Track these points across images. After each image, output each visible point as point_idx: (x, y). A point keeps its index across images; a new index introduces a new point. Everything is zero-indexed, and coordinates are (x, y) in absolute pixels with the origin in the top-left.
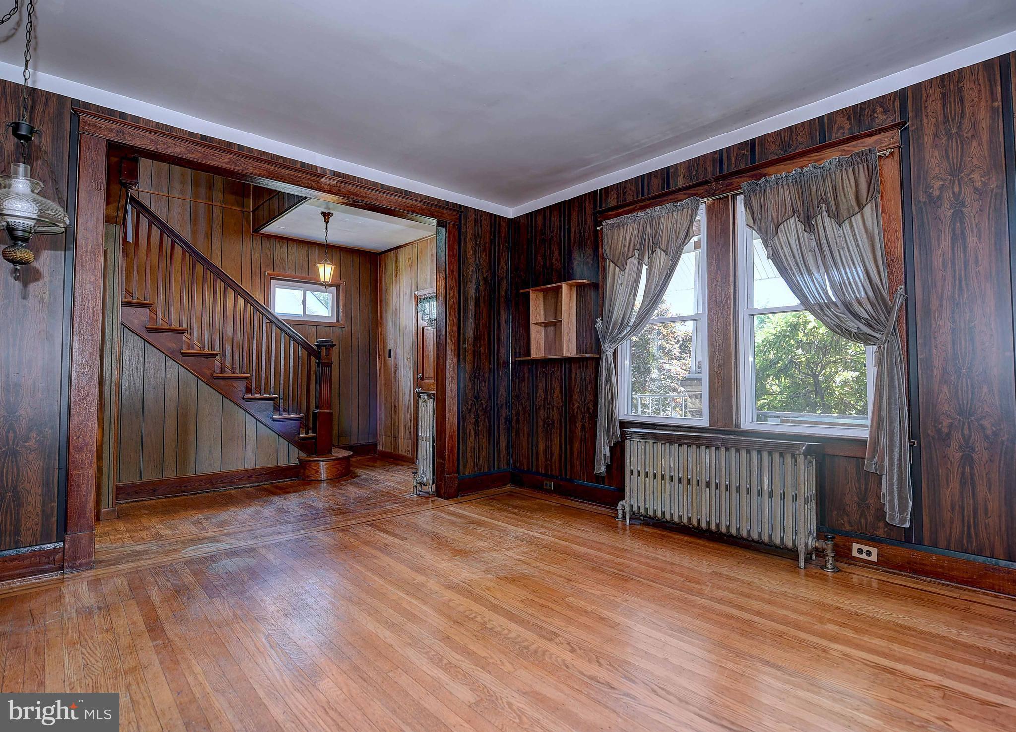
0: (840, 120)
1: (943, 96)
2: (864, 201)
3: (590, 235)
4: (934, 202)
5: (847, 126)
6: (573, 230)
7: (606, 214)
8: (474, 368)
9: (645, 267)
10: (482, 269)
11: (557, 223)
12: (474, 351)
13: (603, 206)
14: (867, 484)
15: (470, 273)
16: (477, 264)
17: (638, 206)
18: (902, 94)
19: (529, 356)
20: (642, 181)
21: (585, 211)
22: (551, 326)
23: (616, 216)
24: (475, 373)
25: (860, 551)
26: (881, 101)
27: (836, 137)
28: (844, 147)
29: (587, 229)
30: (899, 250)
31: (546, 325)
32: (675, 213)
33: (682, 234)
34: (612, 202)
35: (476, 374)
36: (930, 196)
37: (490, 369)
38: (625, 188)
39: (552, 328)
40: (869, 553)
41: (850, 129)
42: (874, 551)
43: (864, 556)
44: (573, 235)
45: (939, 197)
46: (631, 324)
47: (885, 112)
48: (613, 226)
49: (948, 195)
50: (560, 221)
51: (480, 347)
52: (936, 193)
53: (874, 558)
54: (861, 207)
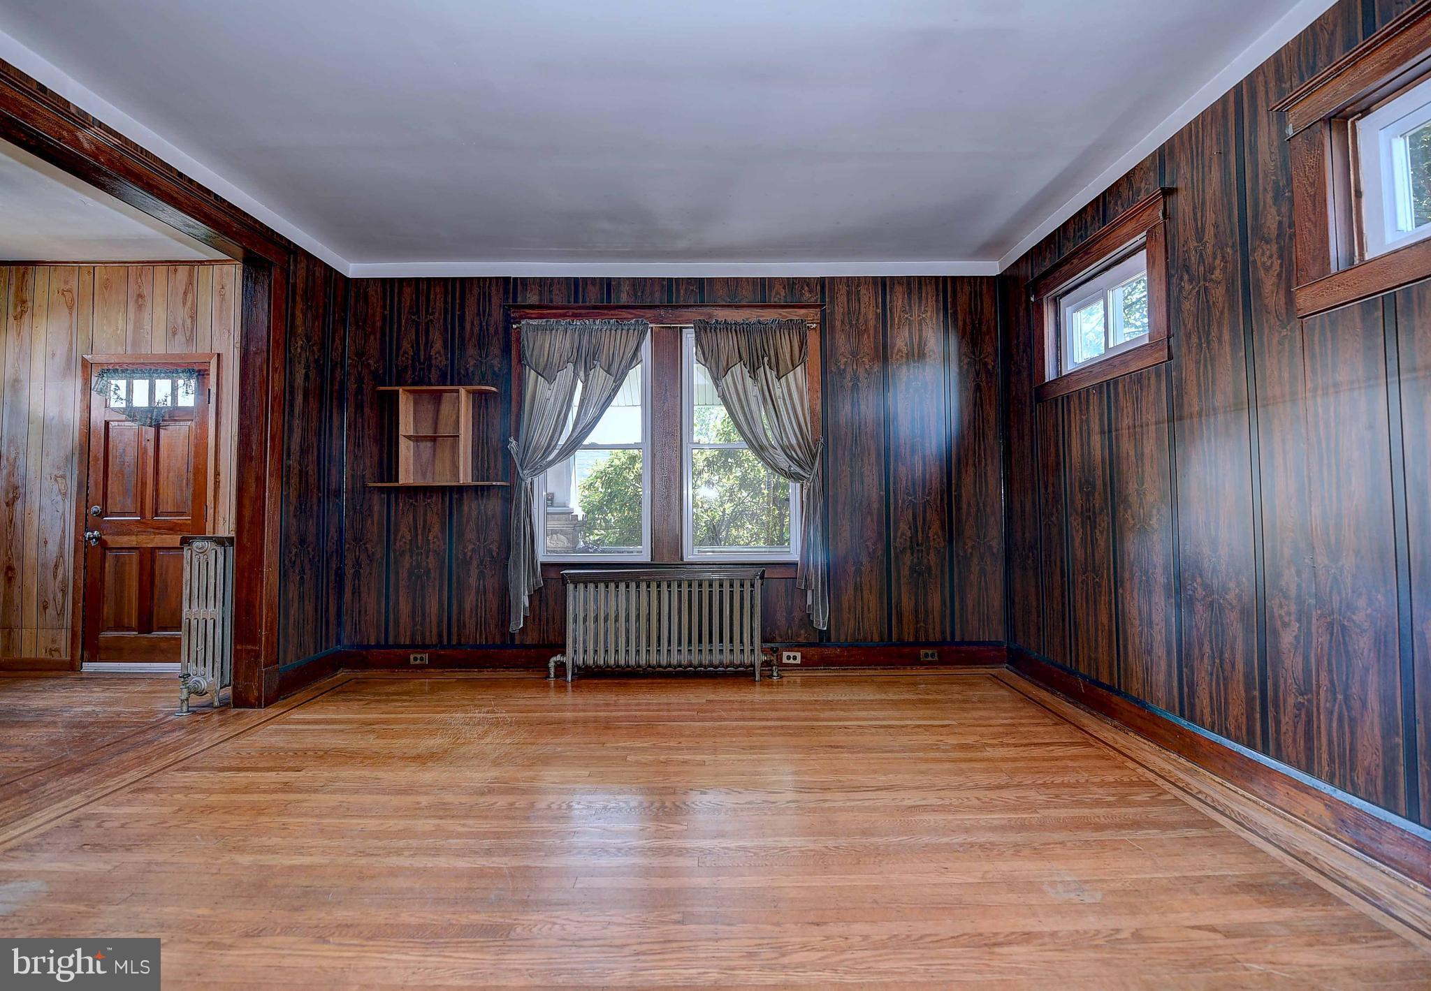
0: (777, 286)
1: (848, 293)
2: (797, 362)
3: (496, 332)
4: (842, 373)
5: (783, 294)
6: (468, 319)
7: (526, 310)
8: (300, 496)
9: (580, 385)
10: (313, 345)
11: (440, 304)
12: (301, 471)
13: (519, 299)
14: (792, 600)
15: (299, 350)
16: (306, 336)
17: (571, 312)
18: (822, 281)
19: (397, 481)
20: (576, 285)
21: (490, 301)
22: (427, 441)
23: (540, 317)
24: (301, 505)
25: (789, 658)
26: (805, 282)
27: (774, 300)
28: (780, 311)
29: (493, 322)
30: (819, 408)
31: (417, 439)
32: (619, 332)
33: (629, 355)
34: (533, 299)
35: (302, 508)
36: (838, 368)
37: (319, 499)
38: (550, 286)
39: (429, 444)
40: (795, 658)
41: (785, 297)
42: (798, 655)
43: (791, 661)
44: (468, 326)
45: (844, 370)
46: (558, 447)
47: (810, 291)
48: (536, 328)
49: (849, 369)
50: (446, 302)
51: (307, 466)
52: (842, 367)
53: (798, 661)
54: (794, 368)
